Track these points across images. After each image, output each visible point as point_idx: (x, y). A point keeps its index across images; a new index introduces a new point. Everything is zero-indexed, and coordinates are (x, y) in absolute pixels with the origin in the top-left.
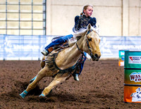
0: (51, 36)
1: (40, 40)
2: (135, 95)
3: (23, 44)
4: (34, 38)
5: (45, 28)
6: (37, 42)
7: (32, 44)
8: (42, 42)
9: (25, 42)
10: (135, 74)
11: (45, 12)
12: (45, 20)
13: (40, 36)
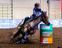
0: (14, 19)
1: (10, 21)
2: (44, 40)
3: (4, 22)
5: (12, 17)
6: (9, 22)
7: (7, 22)
8: (11, 22)
9: (5, 22)
10: (44, 33)
13: (10, 19)
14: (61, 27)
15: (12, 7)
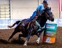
2: (47, 40)
3: (2, 23)
4: (6, 21)
5: (10, 17)
7: (6, 23)
8: (9, 22)
11: (10, 11)
12: (10, 14)
13: (8, 20)
14: (59, 26)
15: (10, 8)
